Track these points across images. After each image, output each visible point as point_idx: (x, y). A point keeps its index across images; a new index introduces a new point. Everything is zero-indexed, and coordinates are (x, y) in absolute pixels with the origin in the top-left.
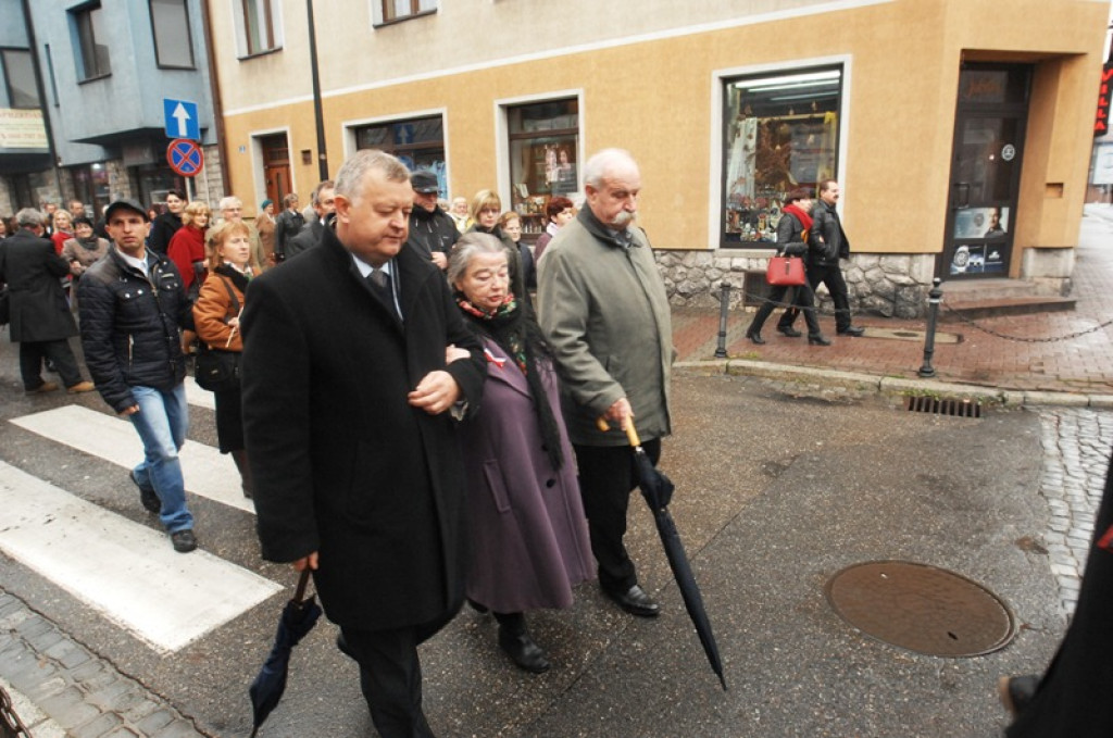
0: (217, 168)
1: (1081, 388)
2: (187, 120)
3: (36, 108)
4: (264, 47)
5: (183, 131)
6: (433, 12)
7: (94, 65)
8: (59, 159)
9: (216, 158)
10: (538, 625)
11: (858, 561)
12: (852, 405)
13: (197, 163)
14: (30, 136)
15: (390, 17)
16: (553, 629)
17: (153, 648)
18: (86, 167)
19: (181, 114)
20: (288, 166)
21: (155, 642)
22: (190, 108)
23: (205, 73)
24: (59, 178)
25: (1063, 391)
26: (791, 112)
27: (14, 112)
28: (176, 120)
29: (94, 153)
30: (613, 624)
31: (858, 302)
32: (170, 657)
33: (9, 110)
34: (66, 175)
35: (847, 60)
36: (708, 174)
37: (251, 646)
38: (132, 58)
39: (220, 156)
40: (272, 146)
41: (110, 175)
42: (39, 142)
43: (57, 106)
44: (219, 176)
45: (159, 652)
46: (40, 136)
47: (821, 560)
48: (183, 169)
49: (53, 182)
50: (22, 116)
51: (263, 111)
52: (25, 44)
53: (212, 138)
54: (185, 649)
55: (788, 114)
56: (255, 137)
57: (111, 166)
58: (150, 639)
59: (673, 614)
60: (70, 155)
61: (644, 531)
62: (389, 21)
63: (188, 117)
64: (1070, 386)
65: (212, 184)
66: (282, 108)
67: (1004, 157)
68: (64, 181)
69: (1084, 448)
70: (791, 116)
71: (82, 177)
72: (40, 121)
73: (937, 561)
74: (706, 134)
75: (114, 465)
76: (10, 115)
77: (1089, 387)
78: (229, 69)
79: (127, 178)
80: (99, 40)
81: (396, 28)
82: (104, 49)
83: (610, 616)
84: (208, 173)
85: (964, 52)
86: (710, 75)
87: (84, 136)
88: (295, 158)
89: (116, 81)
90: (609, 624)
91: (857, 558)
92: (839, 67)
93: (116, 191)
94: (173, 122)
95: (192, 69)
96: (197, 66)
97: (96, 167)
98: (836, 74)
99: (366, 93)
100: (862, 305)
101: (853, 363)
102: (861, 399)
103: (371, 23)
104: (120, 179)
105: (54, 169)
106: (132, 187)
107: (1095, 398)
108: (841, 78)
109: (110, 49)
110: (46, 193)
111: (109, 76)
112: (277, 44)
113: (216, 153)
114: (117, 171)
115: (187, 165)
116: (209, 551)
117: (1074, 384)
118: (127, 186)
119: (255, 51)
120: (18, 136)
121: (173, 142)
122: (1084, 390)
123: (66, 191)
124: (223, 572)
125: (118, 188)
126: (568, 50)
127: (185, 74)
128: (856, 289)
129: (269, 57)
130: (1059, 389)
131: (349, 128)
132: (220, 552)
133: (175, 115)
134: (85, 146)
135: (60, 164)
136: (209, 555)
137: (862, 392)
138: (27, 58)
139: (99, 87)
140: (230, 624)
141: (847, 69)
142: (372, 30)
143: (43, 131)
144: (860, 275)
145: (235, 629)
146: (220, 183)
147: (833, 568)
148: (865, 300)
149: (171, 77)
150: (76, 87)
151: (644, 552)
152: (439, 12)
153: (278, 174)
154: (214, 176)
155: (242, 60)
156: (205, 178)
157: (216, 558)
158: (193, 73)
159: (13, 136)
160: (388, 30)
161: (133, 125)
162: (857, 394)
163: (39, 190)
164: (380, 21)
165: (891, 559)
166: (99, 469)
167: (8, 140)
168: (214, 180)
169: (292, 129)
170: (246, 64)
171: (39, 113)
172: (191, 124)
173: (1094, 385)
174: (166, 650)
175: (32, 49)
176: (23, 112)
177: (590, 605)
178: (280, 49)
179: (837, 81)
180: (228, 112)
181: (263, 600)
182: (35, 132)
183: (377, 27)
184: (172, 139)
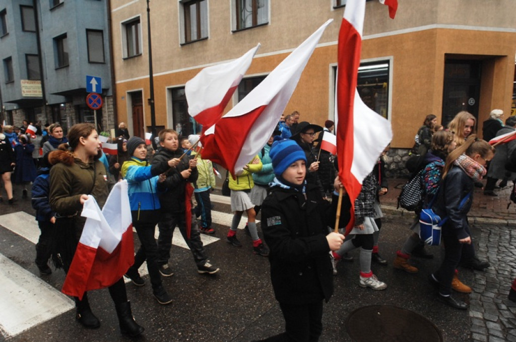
0: (111, 106)
1: (504, 216)
2: (96, 85)
3: (39, 80)
4: (135, 54)
5: (94, 90)
6: (206, 38)
7: (63, 61)
8: (47, 102)
9: (111, 101)
10: (194, 331)
11: (367, 305)
12: (387, 222)
13: (100, 103)
14: (35, 92)
15: (188, 40)
16: (201, 334)
17: (3, 334)
18: (58, 105)
19: (94, 82)
20: (142, 105)
21: (6, 331)
22: (98, 80)
23: (109, 65)
24: (46, 110)
25: (495, 218)
26: (367, 83)
27: (29, 81)
28: (91, 84)
29: (61, 99)
30: (232, 333)
31: (399, 171)
32: (9, 340)
33: (27, 81)
34: (49, 109)
35: (391, 58)
36: (328, 111)
37: (50, 336)
38: (78, 58)
39: (113, 101)
40: (136, 97)
41: (67, 109)
42: (38, 94)
43: (47, 79)
44: (112, 110)
45: (5, 336)
46: (39, 92)
47: (348, 303)
48: (93, 106)
49: (43, 111)
50: (32, 83)
51: (132, 81)
52: (36, 53)
53: (110, 93)
54: (18, 336)
55: (365, 84)
56: (128, 93)
57: (68, 105)
58: (4, 329)
59: (264, 329)
60: (52, 100)
61: (263, 284)
62: (188, 42)
63: (97, 83)
64: (499, 215)
65: (110, 113)
66: (140, 80)
67: (469, 103)
68: (48, 111)
69: (500, 248)
70: (367, 85)
71: (56, 109)
72: (40, 85)
73: (409, 307)
74: (327, 92)
75: (27, 240)
76: (28, 83)
77: (508, 216)
78: (119, 63)
79: (74, 110)
80: (65, 51)
81: (190, 45)
82: (67, 54)
83: (232, 328)
84: (108, 108)
85: (446, 55)
86: (328, 65)
87: (56, 92)
88: (145, 102)
89: (70, 68)
90: (230, 333)
91: (367, 303)
92: (388, 62)
93: (69, 116)
94: (90, 86)
95: (104, 63)
96: (106, 62)
97: (62, 105)
98: (386, 65)
99: (176, 73)
100: (400, 173)
101: (391, 201)
102: (392, 219)
103: (180, 43)
104: (71, 111)
105: (44, 106)
106: (76, 114)
107: (511, 222)
108: (388, 67)
109: (69, 54)
110: (40, 116)
111: (68, 66)
112: (140, 52)
113: (112, 100)
114: (70, 107)
115: (95, 104)
116: (51, 285)
117: (501, 214)
118: (74, 114)
119: (131, 55)
120: (30, 92)
121: (89, 95)
122: (506, 218)
123: (49, 116)
124: (54, 296)
125: (70, 114)
126: (265, 55)
127: (101, 65)
128: (398, 165)
129: (136, 58)
130: (493, 217)
131: (168, 89)
132: (56, 286)
133: (91, 83)
134: (58, 96)
135: (47, 104)
136: (51, 287)
137: (394, 216)
138: (36, 59)
139: (63, 71)
140: (46, 323)
141: (391, 62)
142: (180, 46)
143: (41, 90)
144: (399, 159)
145: (47, 326)
146: (113, 113)
147: (353, 308)
148: (402, 171)
149: (93, 67)
150: (54, 71)
151: (259, 295)
152: (209, 38)
153: (138, 110)
154: (111, 110)
155: (125, 59)
156: (107, 111)
157: (54, 288)
158: (103, 65)
159: (27, 92)
160: (186, 46)
161: (77, 87)
162: (391, 217)
163: (38, 115)
164: (184, 42)
165: (385, 304)
166: (19, 242)
167: (26, 93)
168: (110, 112)
169: (144, 89)
170: (126, 61)
171: (40, 82)
172: (98, 87)
173: (511, 215)
174: (10, 335)
175: (39, 55)
176: (32, 81)
177: (223, 322)
178: (141, 55)
179: (387, 69)
180: (118, 82)
181: (66, 311)
182: (38, 90)
183: (182, 45)
184: (89, 93)
